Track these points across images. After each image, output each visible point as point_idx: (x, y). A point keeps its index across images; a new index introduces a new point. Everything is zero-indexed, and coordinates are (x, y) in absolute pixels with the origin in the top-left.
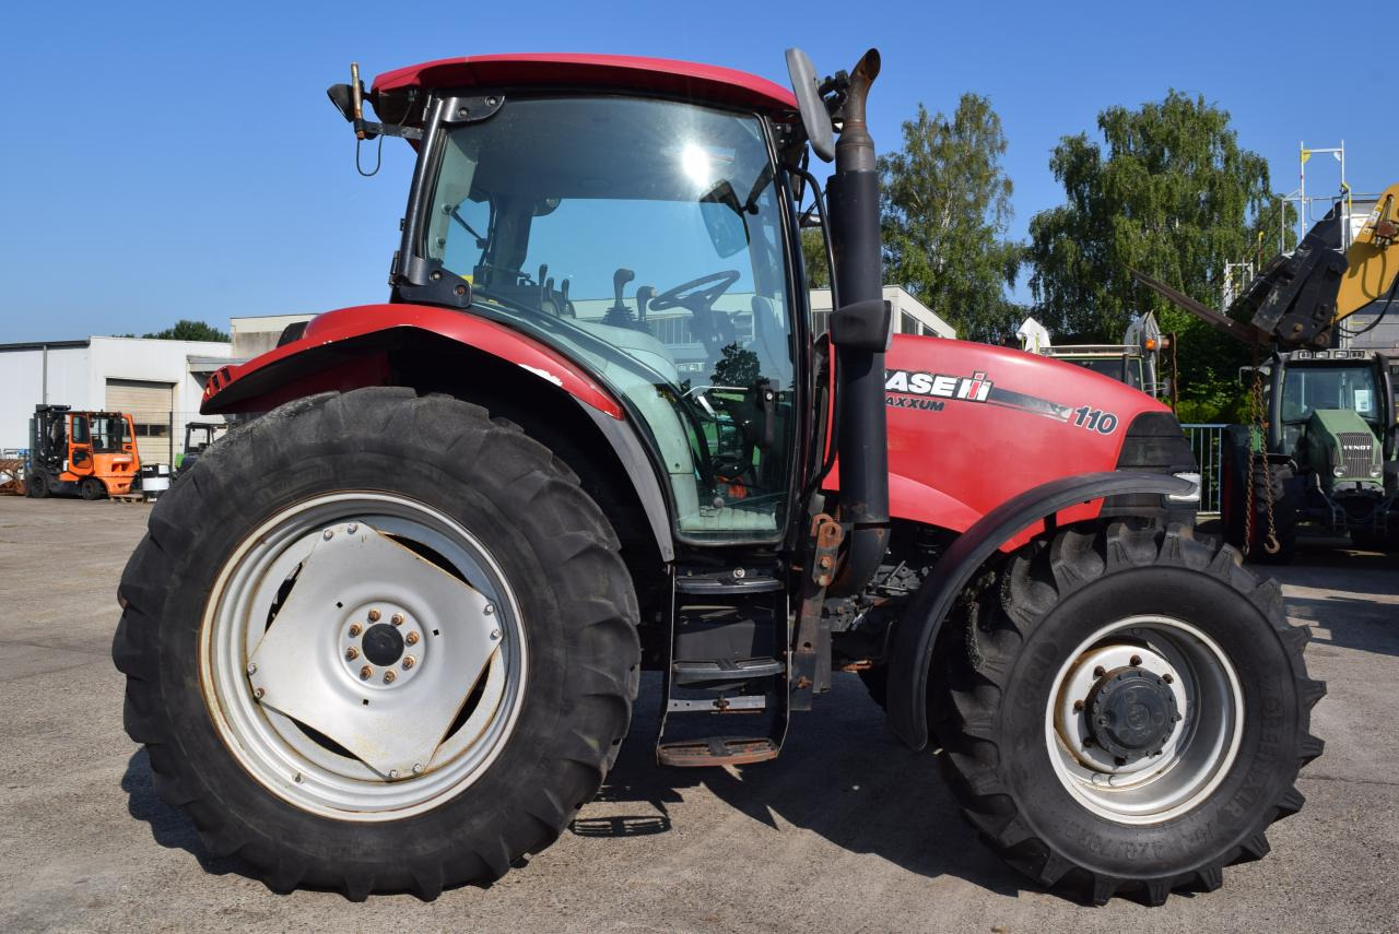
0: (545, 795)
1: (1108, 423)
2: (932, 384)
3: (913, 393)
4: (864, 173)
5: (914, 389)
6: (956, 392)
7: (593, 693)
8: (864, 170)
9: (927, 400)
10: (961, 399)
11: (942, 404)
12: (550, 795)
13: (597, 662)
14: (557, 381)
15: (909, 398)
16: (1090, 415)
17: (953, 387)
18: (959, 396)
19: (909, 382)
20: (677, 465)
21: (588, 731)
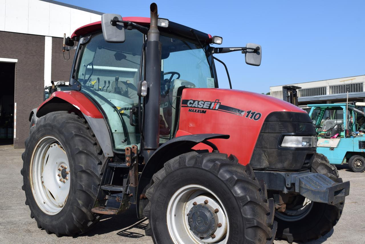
0: (72, 214)
1: (257, 117)
2: (204, 104)
3: (199, 108)
4: (152, 41)
5: (199, 106)
6: (210, 107)
7: (79, 189)
8: (153, 41)
9: (202, 109)
10: (211, 109)
11: (206, 111)
12: (73, 215)
13: (81, 181)
14: (79, 108)
15: (197, 109)
16: (251, 113)
17: (209, 105)
18: (210, 108)
19: (198, 104)
20: (116, 131)
21: (79, 199)
